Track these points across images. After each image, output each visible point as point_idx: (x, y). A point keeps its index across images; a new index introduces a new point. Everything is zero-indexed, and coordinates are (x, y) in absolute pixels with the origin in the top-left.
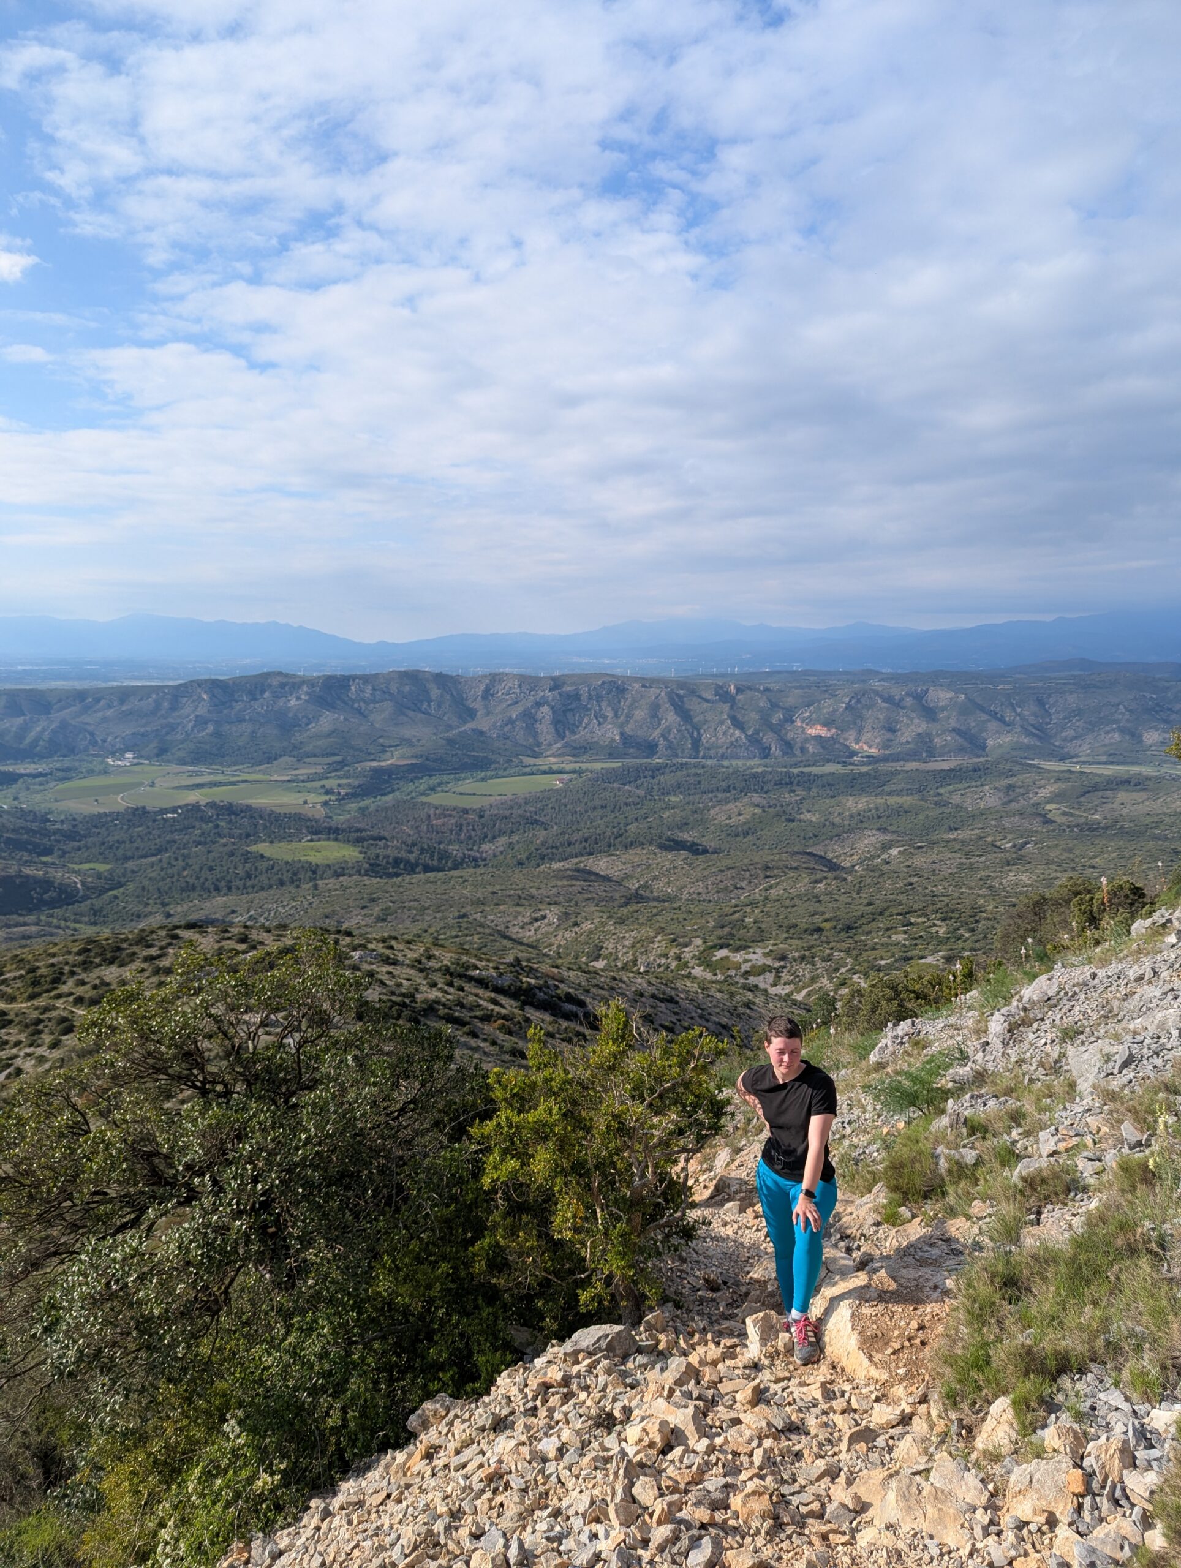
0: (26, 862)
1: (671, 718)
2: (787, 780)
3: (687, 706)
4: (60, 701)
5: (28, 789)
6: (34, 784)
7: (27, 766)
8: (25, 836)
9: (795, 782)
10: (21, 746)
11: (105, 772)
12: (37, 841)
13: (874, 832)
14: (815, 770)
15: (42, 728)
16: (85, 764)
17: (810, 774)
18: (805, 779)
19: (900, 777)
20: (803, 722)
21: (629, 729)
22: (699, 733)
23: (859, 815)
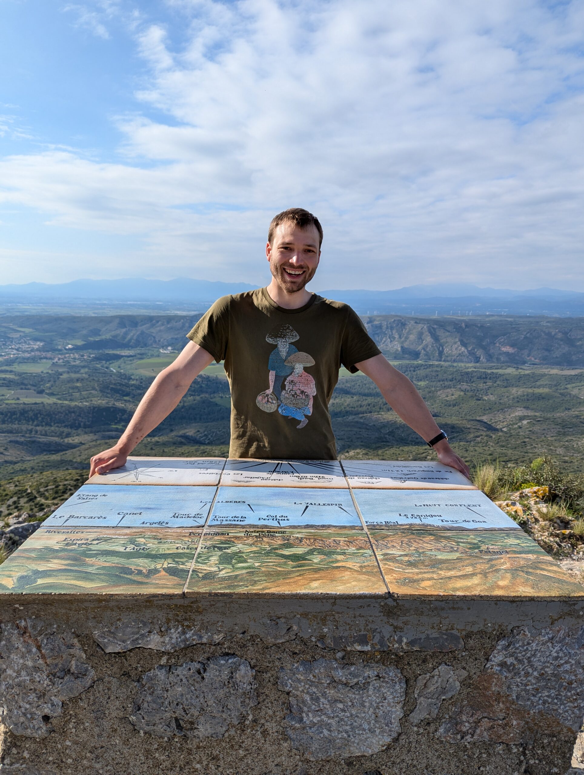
0: (118, 399)
1: (428, 339)
2: (484, 376)
3: (438, 334)
4: (142, 321)
5: (125, 363)
6: (127, 360)
7: (126, 351)
8: (119, 387)
9: (489, 377)
10: (124, 342)
11: (158, 356)
12: (124, 389)
13: (522, 409)
14: (500, 371)
15: (133, 334)
16: (150, 352)
17: (497, 374)
18: (494, 376)
19: (546, 377)
20: (500, 344)
21: (406, 345)
22: (443, 348)
23: (518, 398)
